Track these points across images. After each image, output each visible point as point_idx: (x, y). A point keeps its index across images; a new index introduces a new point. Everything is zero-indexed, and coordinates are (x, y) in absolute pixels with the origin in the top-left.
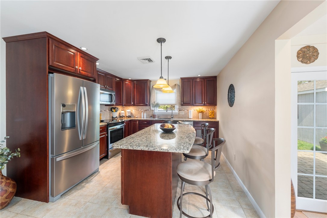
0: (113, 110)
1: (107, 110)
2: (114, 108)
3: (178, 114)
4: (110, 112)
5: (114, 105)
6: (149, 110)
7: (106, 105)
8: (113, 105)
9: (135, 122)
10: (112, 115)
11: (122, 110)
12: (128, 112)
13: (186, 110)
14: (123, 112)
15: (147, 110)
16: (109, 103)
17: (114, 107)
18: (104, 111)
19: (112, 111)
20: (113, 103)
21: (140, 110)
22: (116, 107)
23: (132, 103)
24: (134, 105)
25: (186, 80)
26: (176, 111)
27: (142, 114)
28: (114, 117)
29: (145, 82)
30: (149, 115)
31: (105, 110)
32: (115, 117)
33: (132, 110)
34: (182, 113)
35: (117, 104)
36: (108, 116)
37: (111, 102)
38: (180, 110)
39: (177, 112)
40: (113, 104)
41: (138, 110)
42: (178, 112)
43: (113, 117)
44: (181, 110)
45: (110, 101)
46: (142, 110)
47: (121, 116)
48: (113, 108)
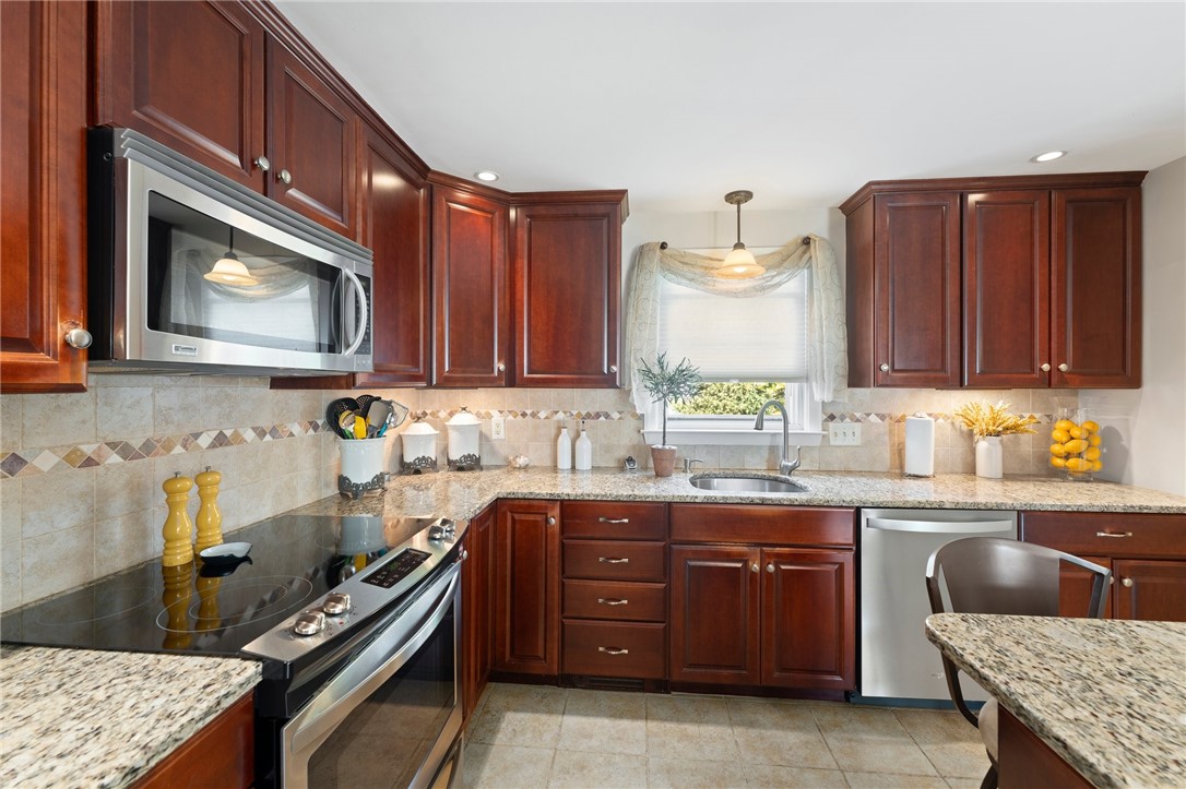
0: (346, 421)
1: (296, 429)
2: (361, 407)
3: (817, 442)
4: (316, 443)
5: (360, 380)
6: (607, 416)
7: (285, 381)
8: (349, 380)
9: (531, 518)
10: (341, 461)
11: (418, 419)
12: (458, 428)
13: (873, 418)
14: (424, 428)
15: (598, 415)
16: (313, 362)
17: (354, 394)
18: (261, 433)
19: (343, 434)
20: (352, 359)
21: (542, 415)
22: (375, 393)
23: (502, 367)
24: (512, 380)
25: (912, 202)
26: (804, 423)
27: (564, 442)
28: (355, 480)
29: (601, 209)
30: (608, 449)
31: (266, 424)
32: (361, 476)
33: (489, 416)
34: (847, 435)
35: (386, 375)
36: (307, 471)
37: (332, 349)
38: (832, 417)
39: (808, 429)
40: (353, 375)
41: (534, 415)
42: (818, 430)
43: (343, 482)
44: (843, 418)
45: (325, 341)
46: (561, 415)
47: (409, 459)
48: (352, 405)
